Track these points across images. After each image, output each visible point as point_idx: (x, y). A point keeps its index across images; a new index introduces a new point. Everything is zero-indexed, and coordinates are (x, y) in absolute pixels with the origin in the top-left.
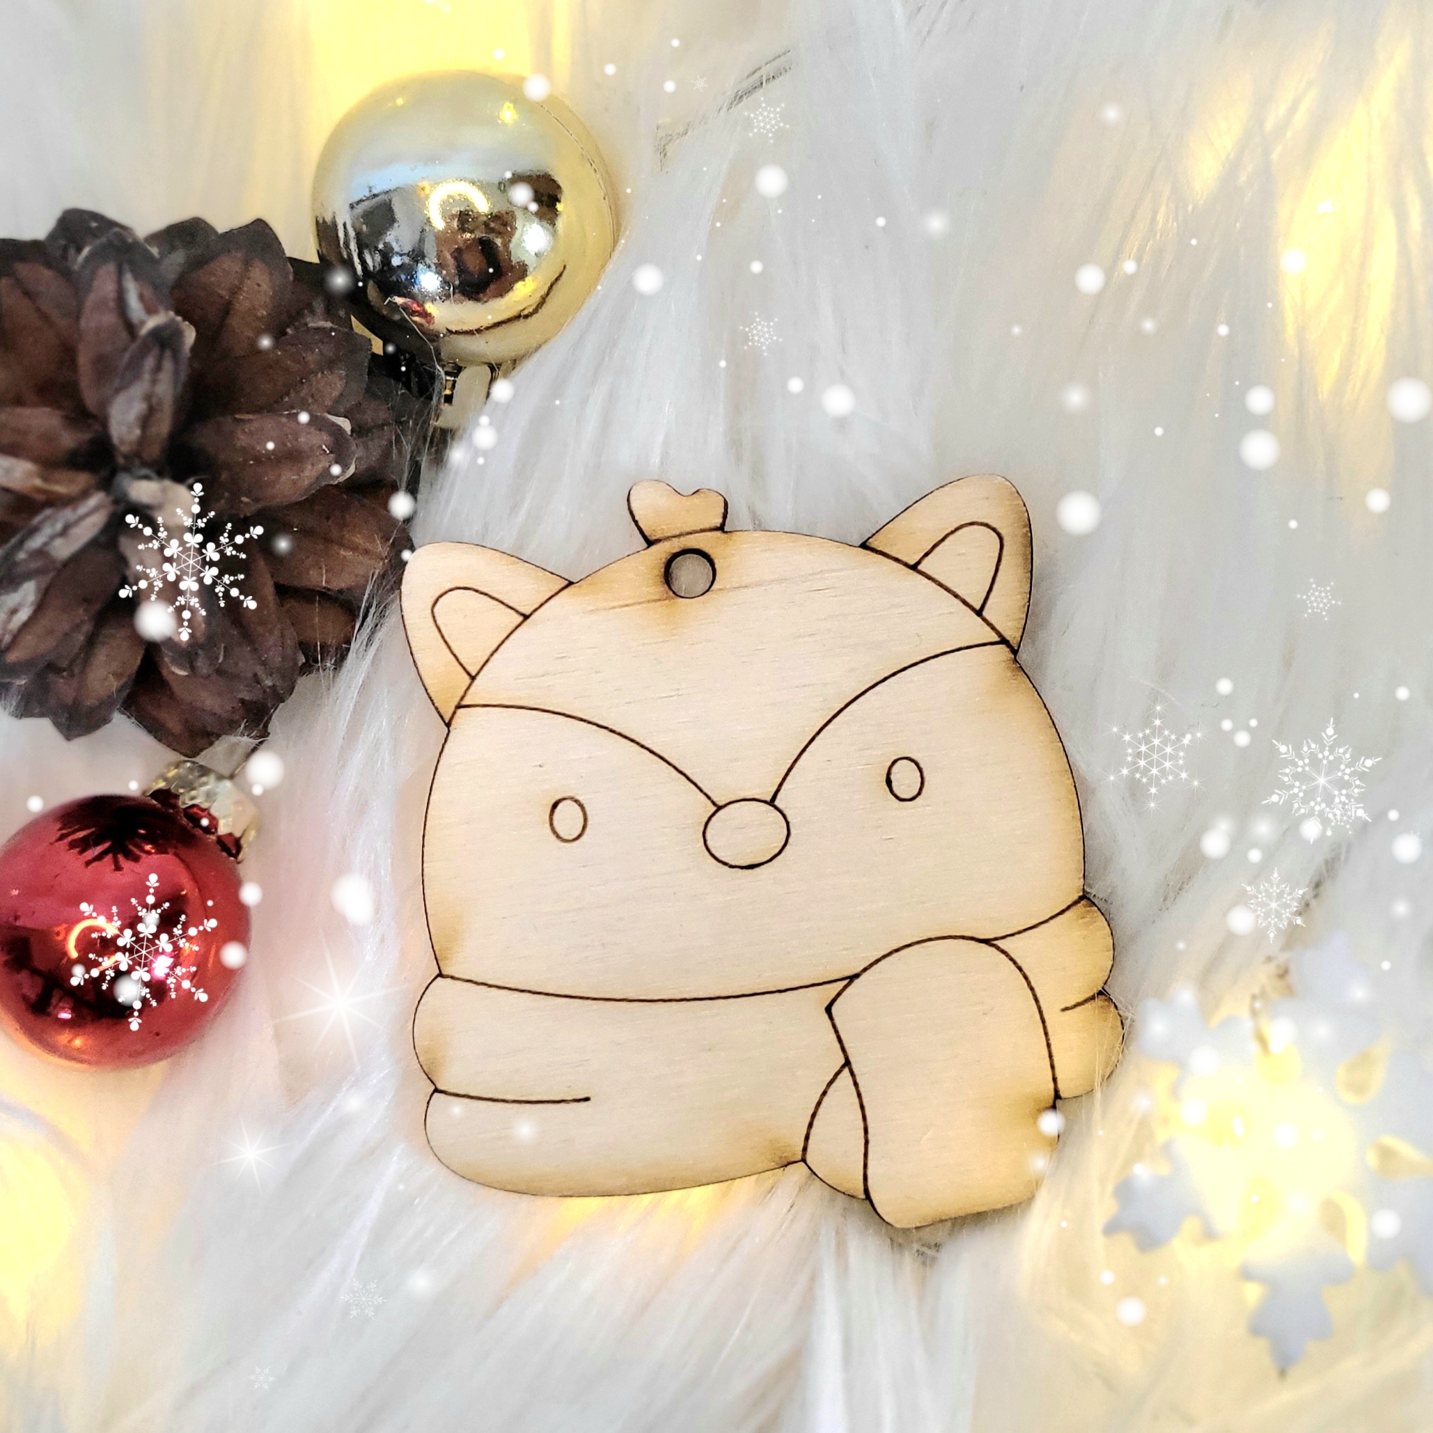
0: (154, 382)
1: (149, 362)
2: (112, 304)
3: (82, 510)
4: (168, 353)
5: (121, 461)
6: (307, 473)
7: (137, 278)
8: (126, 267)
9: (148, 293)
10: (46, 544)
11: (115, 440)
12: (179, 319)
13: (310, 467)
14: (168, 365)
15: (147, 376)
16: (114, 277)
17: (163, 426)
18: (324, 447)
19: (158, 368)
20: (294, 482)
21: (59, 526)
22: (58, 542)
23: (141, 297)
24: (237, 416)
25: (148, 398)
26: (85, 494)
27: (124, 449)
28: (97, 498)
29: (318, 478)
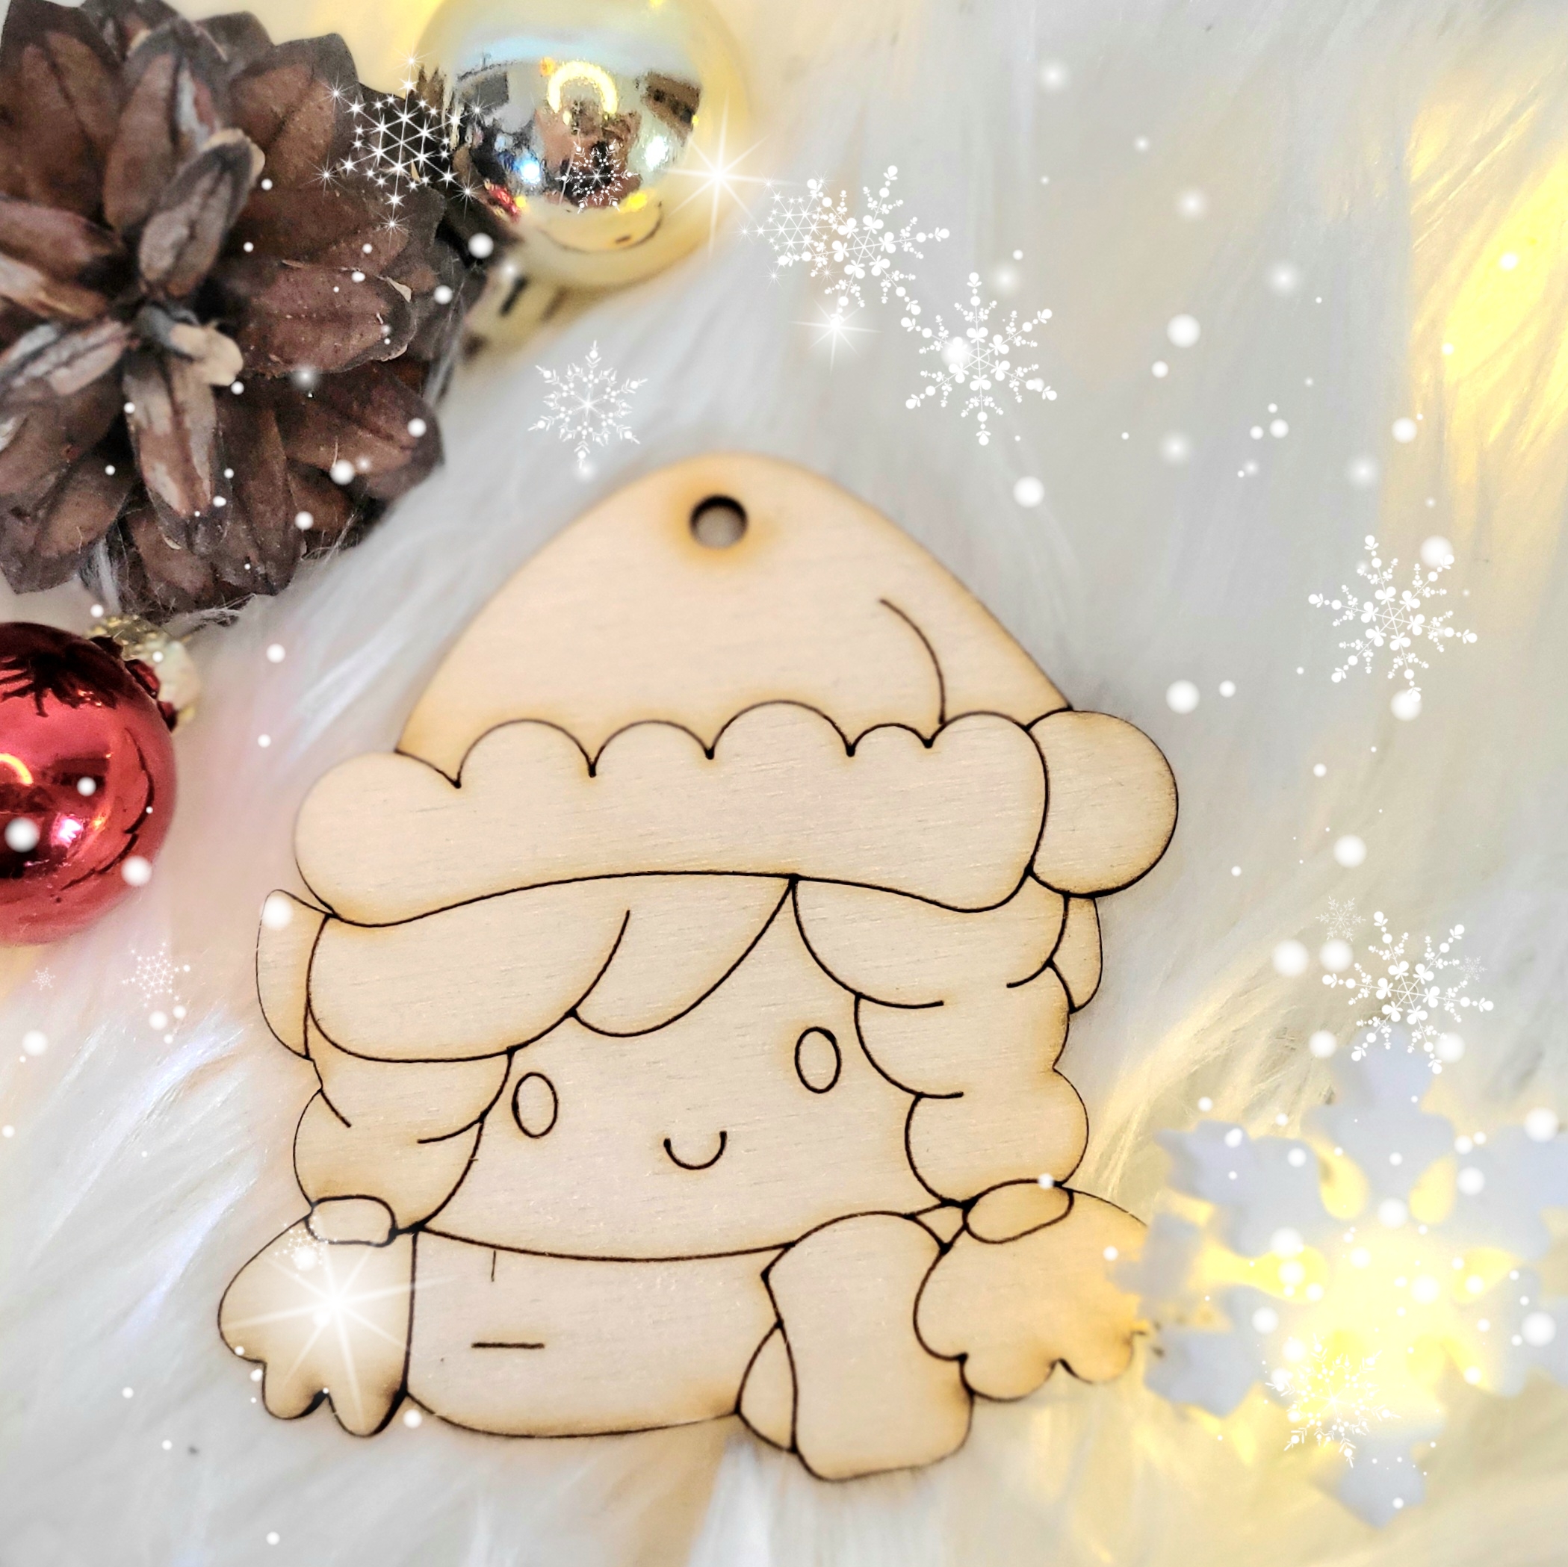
0: (204, 207)
1: (205, 183)
2: (162, 105)
3: (93, 339)
4: (228, 177)
5: (144, 291)
6: (354, 342)
7: (193, 74)
8: (185, 60)
9: (206, 97)
10: (48, 373)
11: (143, 266)
12: (248, 140)
13: (358, 336)
14: (225, 191)
15: (196, 200)
16: (170, 71)
17: (203, 259)
18: (378, 316)
19: (212, 192)
20: (336, 350)
21: (65, 354)
22: (63, 373)
23: (196, 102)
24: (284, 261)
25: (192, 225)
26: (99, 319)
27: (151, 276)
28: (111, 329)
29: (366, 351)
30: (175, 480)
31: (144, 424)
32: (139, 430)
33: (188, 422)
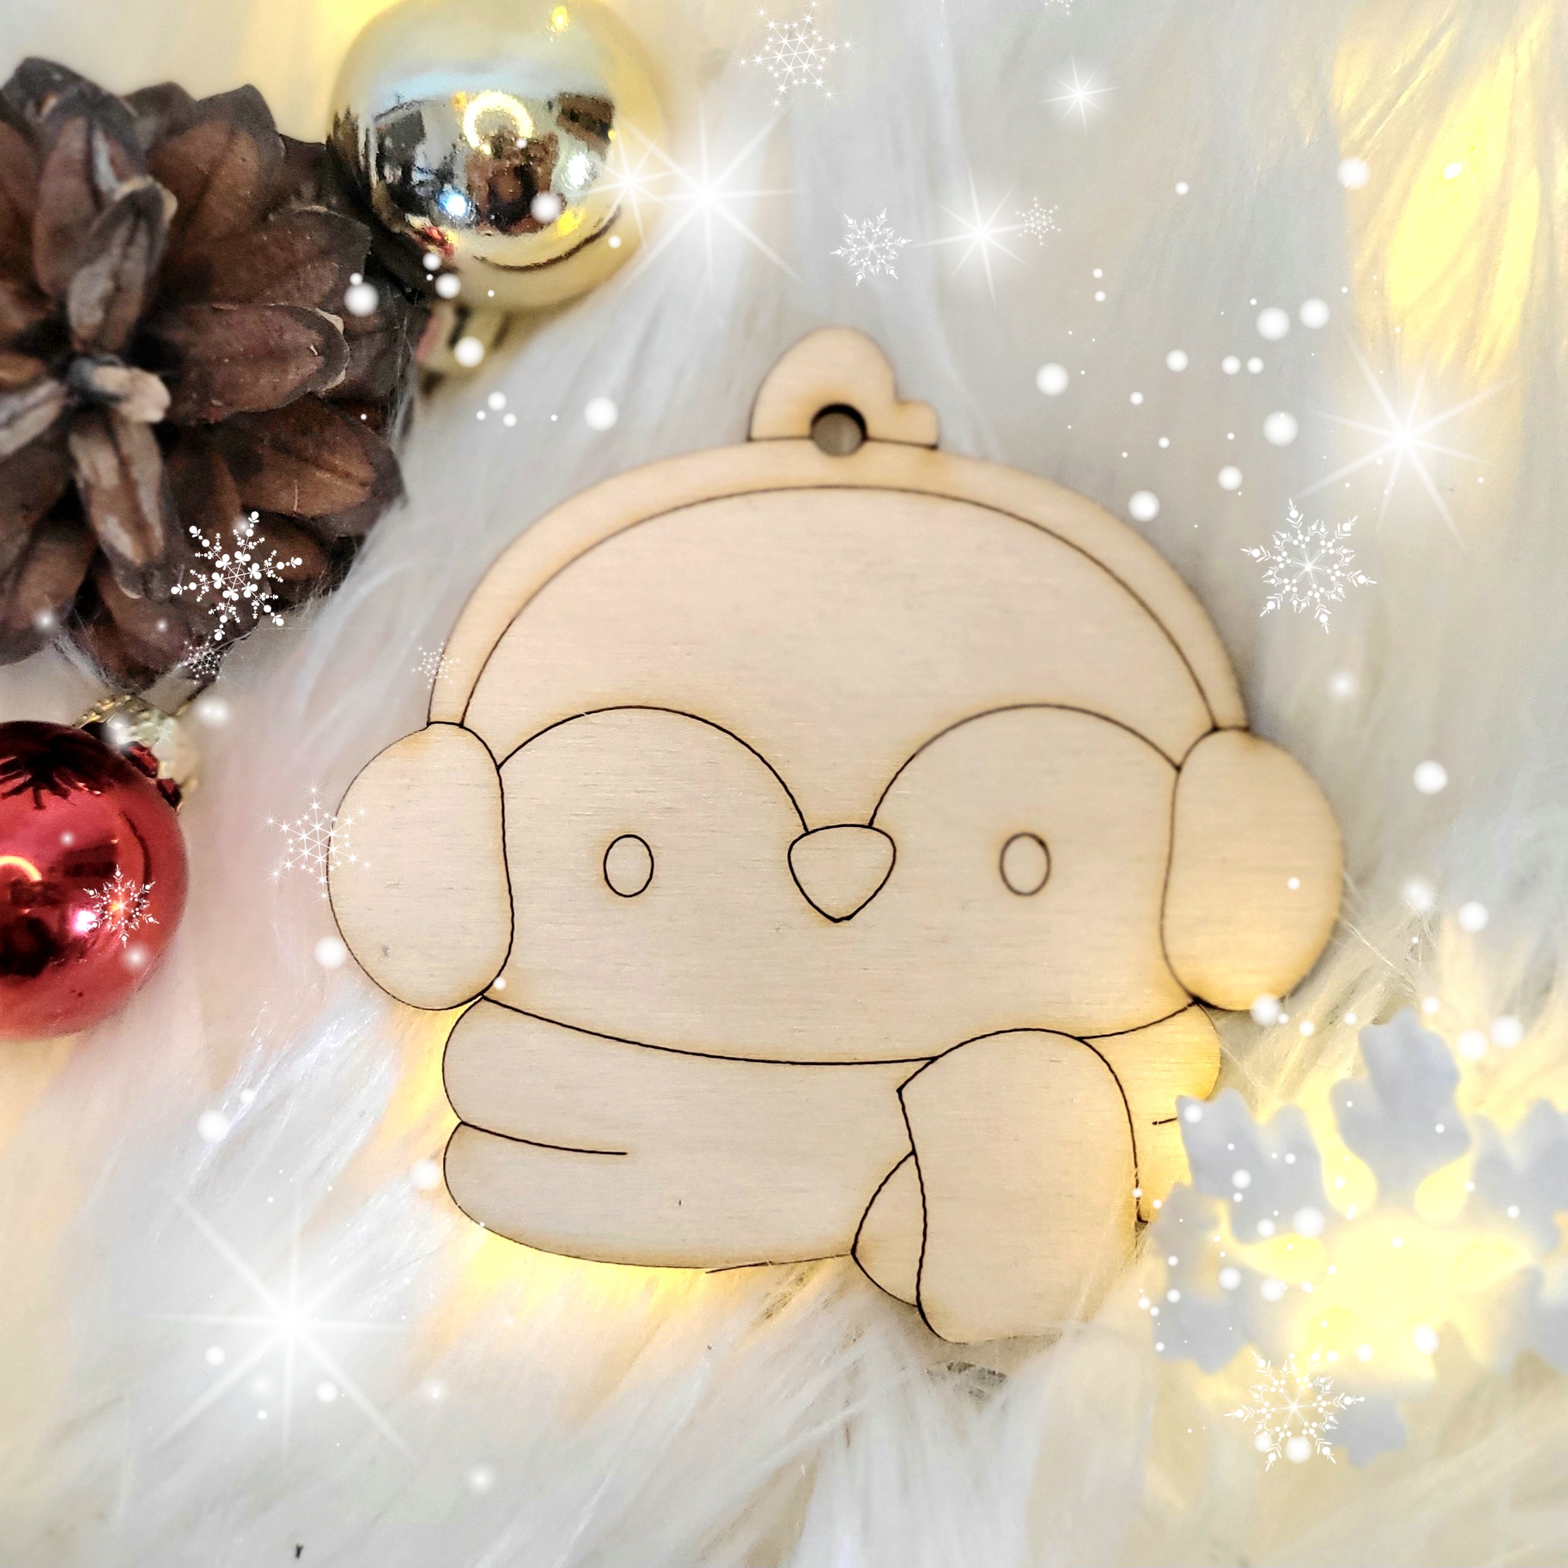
0: (124, 257)
1: (121, 234)
2: (78, 167)
3: (31, 399)
4: (143, 225)
5: (77, 346)
6: (290, 377)
7: (108, 135)
8: (97, 125)
9: (122, 157)
11: (74, 323)
12: (159, 185)
13: (294, 370)
14: (141, 239)
15: (116, 251)
16: (83, 134)
17: (131, 310)
18: (312, 348)
20: (275, 386)
23: (113, 162)
24: (216, 306)
25: (116, 276)
26: (34, 382)
27: (83, 333)
28: (48, 389)
29: (304, 383)
30: (128, 531)
31: (92, 478)
32: (89, 486)
33: (136, 473)
